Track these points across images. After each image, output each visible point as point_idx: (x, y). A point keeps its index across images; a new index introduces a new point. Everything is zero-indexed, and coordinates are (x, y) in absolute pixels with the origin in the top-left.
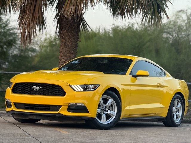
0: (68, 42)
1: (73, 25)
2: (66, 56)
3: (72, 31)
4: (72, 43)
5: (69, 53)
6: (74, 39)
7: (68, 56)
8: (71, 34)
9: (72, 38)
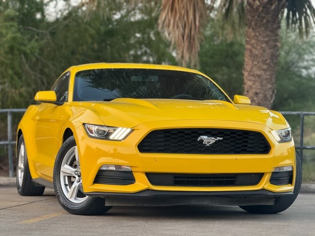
0: (256, 48)
1: (264, 18)
2: (253, 75)
3: (263, 29)
4: (264, 51)
5: (259, 70)
7: (257, 75)
8: (260, 34)
9: (262, 41)
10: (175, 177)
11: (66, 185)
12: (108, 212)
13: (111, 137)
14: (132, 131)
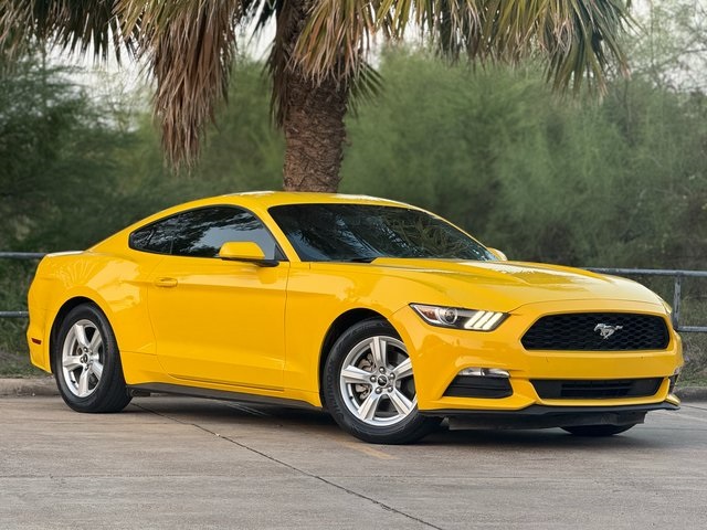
3: (324, 113)
4: (325, 151)
6: (331, 136)
8: (319, 121)
9: (324, 134)
10: (563, 386)
11: (351, 398)
12: (423, 440)
13: (467, 325)
14: (506, 316)
